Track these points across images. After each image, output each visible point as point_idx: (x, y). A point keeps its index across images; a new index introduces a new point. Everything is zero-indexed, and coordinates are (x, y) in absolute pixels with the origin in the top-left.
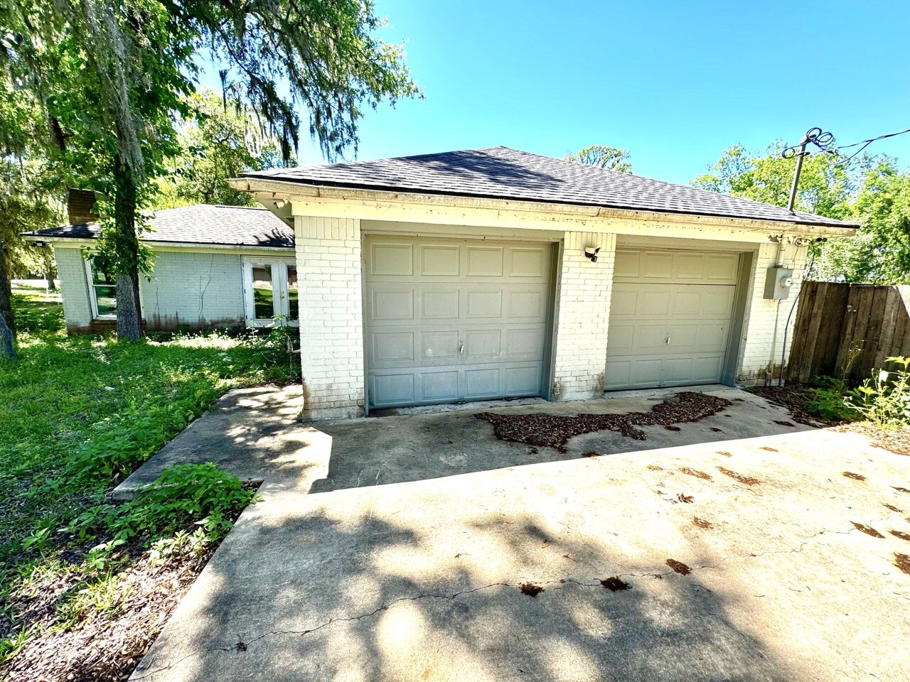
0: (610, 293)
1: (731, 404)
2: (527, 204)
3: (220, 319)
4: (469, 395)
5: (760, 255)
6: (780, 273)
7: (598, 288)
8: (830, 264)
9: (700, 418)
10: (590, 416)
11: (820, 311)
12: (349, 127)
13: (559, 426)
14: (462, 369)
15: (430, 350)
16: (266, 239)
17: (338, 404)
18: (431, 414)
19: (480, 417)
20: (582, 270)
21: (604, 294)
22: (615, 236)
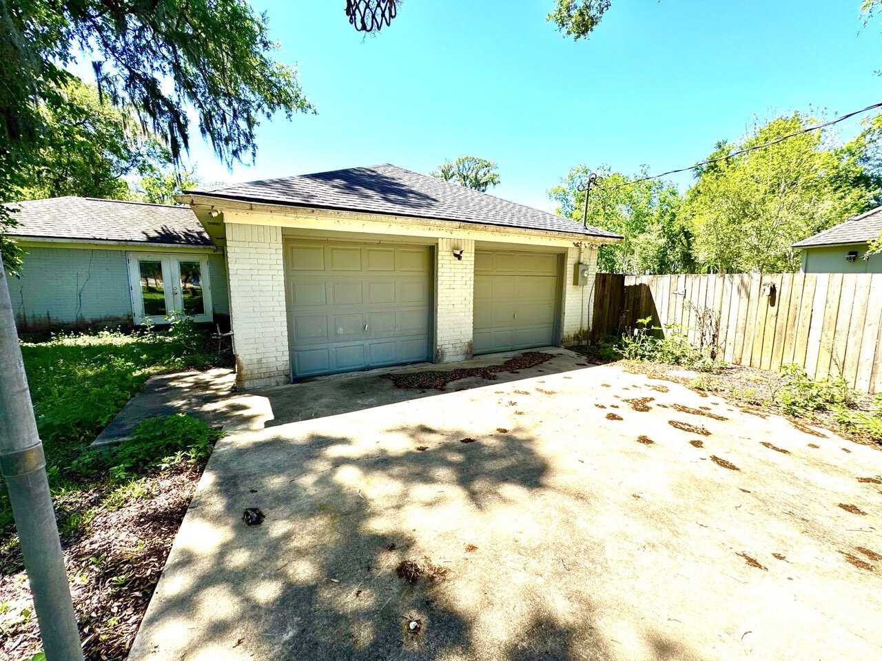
0: (473, 283)
1: (555, 357)
2: (410, 219)
3: (103, 317)
4: (373, 363)
5: (569, 256)
6: (581, 267)
7: (464, 279)
8: (640, 261)
9: (533, 365)
10: (461, 370)
11: (609, 294)
12: (245, 135)
13: (440, 376)
14: (367, 343)
15: (341, 329)
16: (157, 235)
17: (267, 375)
18: (344, 378)
19: (383, 377)
20: (452, 266)
21: (468, 283)
22: (473, 242)
